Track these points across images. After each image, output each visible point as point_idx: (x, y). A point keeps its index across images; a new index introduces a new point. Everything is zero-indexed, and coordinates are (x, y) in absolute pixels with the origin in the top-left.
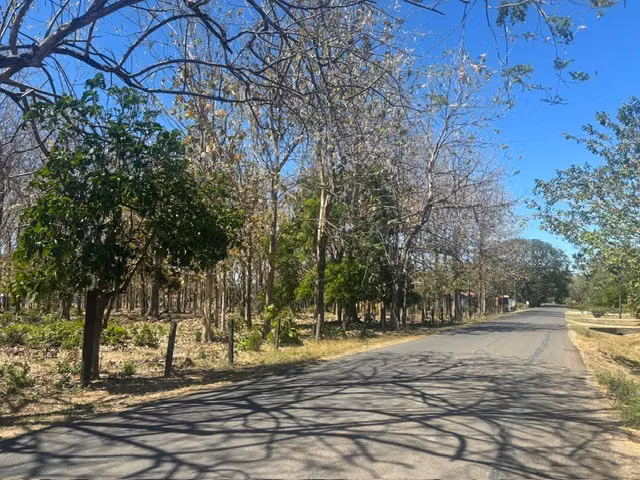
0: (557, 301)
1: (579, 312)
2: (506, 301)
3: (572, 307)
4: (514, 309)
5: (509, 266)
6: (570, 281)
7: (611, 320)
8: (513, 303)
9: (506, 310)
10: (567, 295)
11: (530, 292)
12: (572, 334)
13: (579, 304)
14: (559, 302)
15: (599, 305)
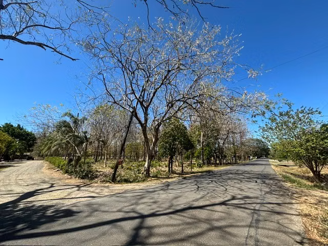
0: (265, 156)
1: (273, 160)
2: (249, 157)
3: (271, 159)
4: (252, 159)
5: (249, 146)
6: (269, 151)
7: (285, 162)
8: (251, 158)
9: (250, 160)
10: (269, 154)
11: (257, 154)
12: (272, 166)
13: (273, 157)
14: (267, 157)
15: (280, 158)
